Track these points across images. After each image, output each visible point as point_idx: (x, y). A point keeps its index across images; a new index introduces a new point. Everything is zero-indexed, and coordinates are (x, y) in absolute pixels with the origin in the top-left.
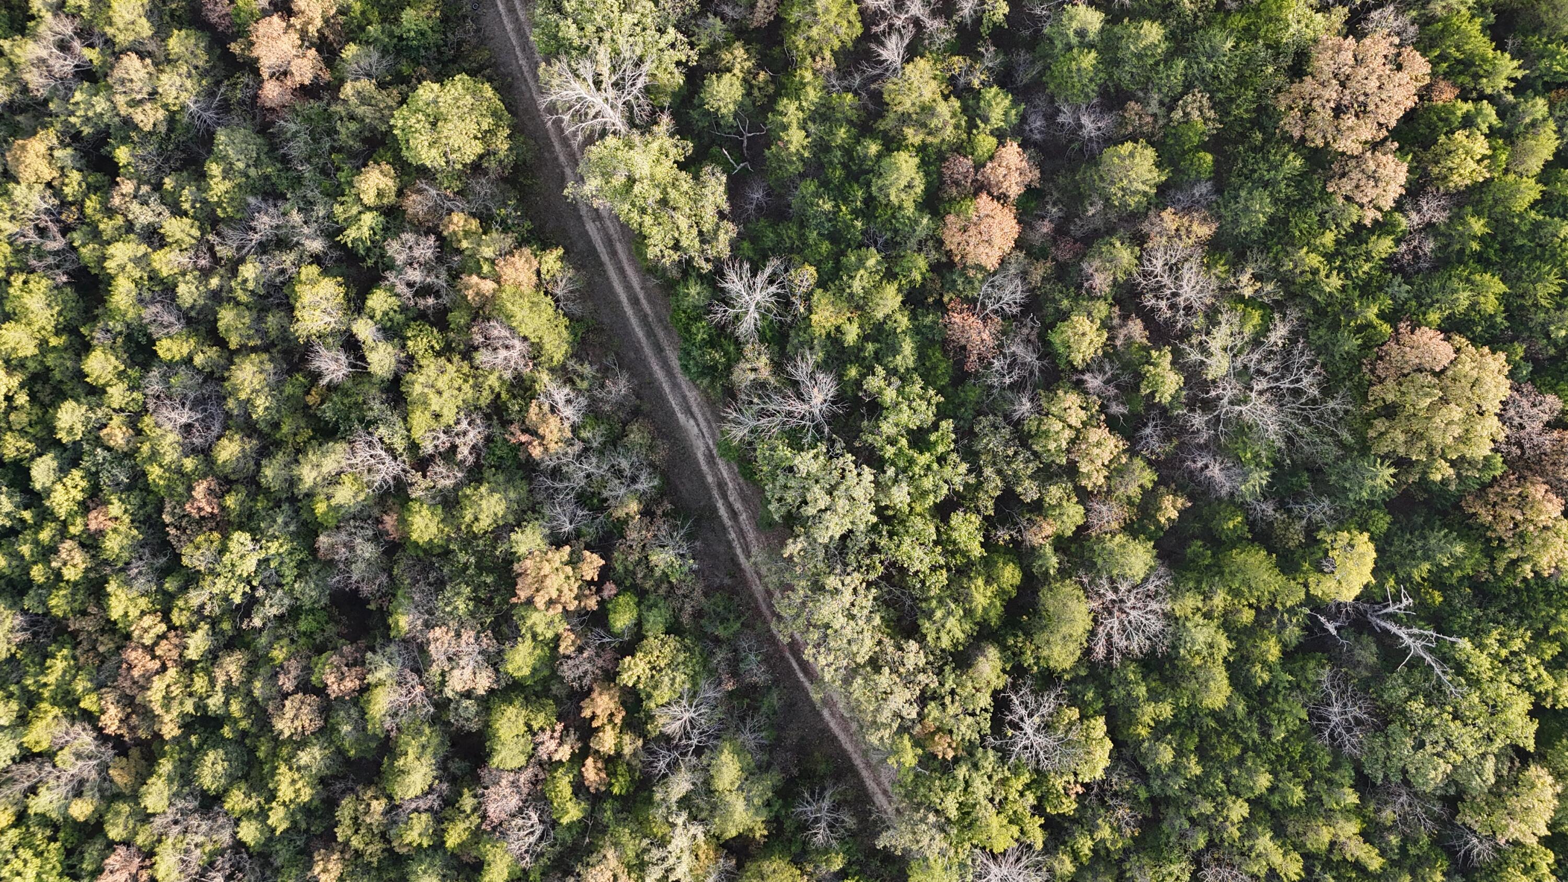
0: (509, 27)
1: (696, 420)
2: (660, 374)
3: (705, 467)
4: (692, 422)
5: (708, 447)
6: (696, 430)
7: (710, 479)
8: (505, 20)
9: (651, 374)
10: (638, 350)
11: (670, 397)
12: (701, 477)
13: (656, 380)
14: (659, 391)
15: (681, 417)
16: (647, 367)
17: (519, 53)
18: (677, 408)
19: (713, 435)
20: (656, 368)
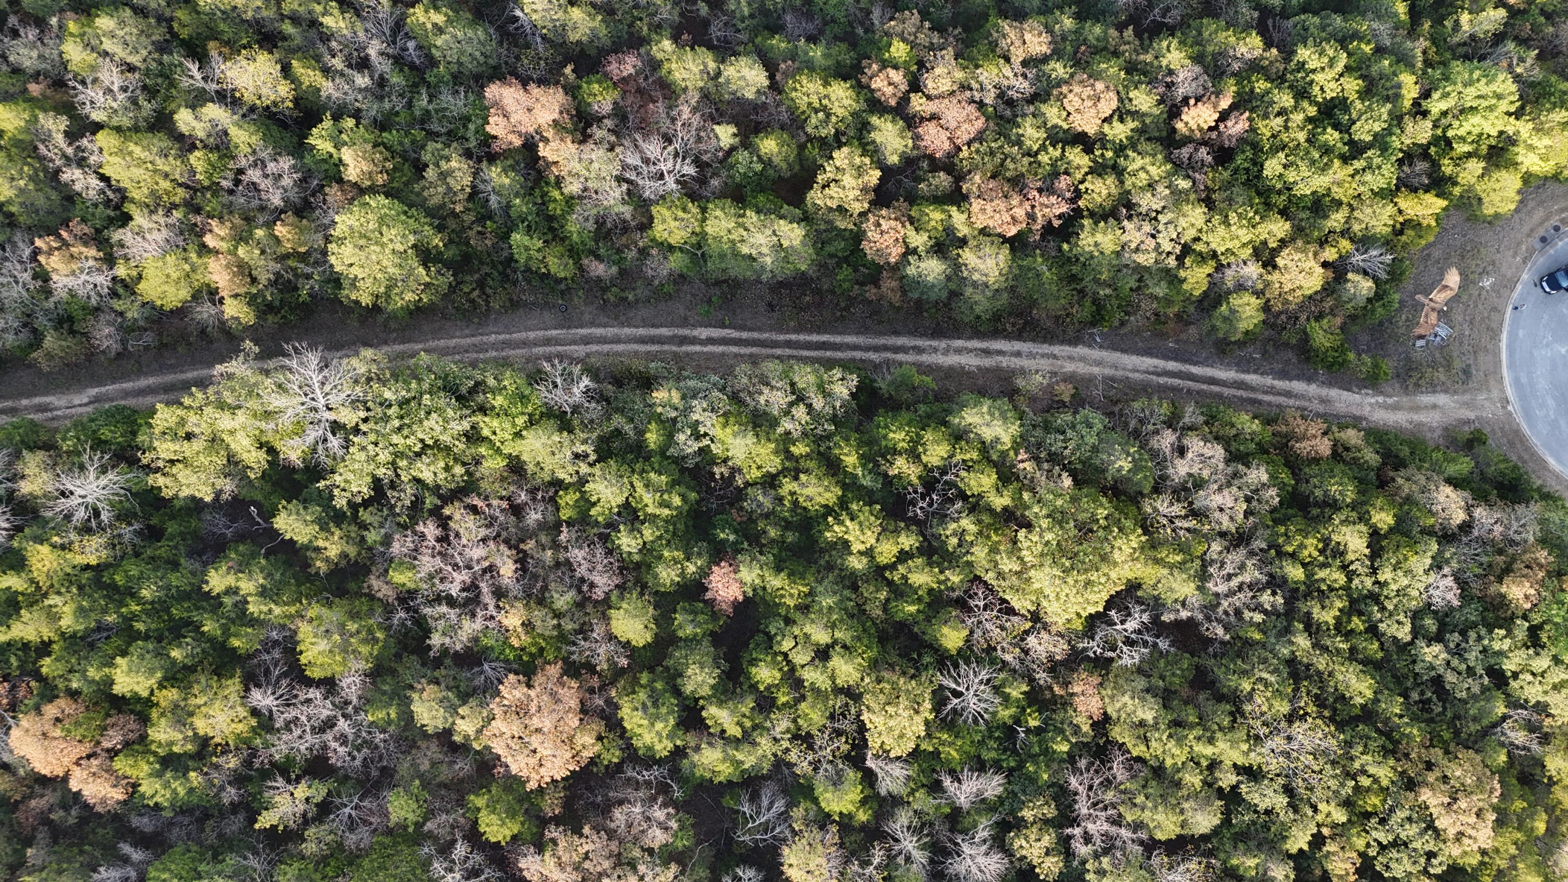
0: (532, 335)
1: (86, 405)
2: (143, 382)
3: (37, 400)
4: (86, 400)
5: (56, 409)
6: (77, 402)
7: (25, 402)
8: (540, 333)
9: (146, 375)
10: (173, 368)
11: (117, 386)
12: (29, 395)
13: (139, 378)
14: (125, 377)
15: (93, 391)
16: (152, 373)
17: (502, 337)
18: (103, 389)
19: (65, 417)
20: (151, 381)
